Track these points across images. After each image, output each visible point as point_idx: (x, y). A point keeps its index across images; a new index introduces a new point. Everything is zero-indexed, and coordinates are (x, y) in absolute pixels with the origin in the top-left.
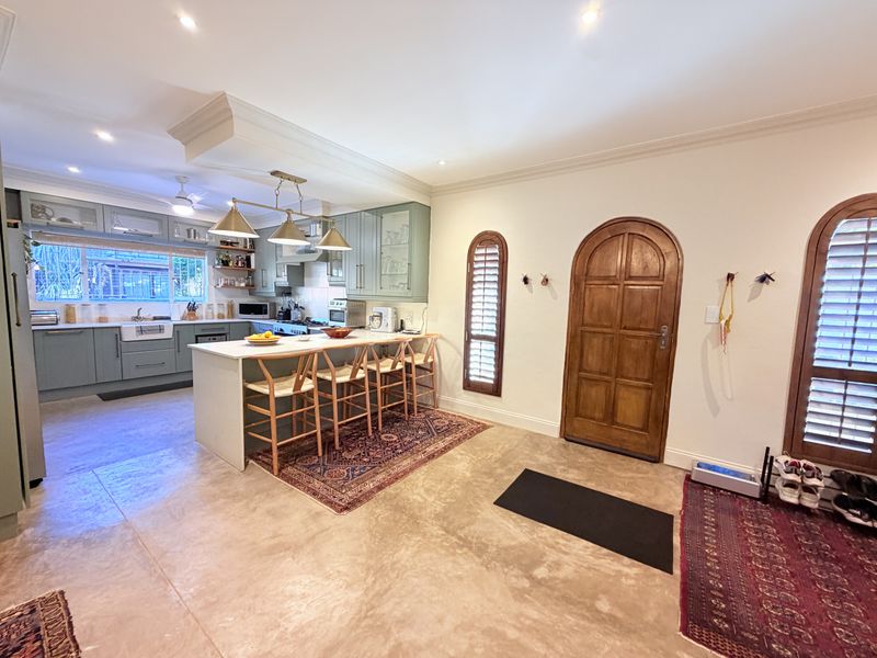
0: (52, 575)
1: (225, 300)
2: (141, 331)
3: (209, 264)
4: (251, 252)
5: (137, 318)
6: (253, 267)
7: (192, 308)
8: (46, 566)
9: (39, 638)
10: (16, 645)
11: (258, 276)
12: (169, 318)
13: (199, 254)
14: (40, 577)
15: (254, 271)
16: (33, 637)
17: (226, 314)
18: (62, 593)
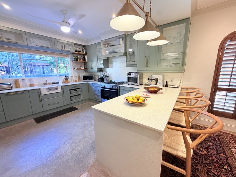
1: (77, 74)
2: (49, 89)
3: (70, 60)
4: (85, 55)
5: (46, 84)
6: (86, 61)
7: (66, 78)
11: (89, 65)
12: (58, 83)
13: (66, 56)
15: (87, 62)
17: (78, 80)
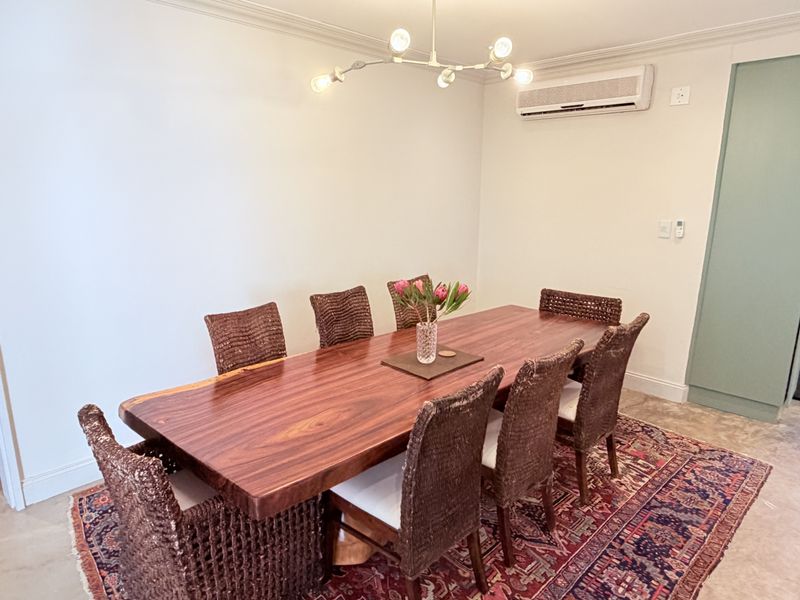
0: (774, 456)
8: (776, 449)
9: (745, 476)
10: (735, 470)
14: (768, 453)
16: (744, 473)
18: (771, 467)
